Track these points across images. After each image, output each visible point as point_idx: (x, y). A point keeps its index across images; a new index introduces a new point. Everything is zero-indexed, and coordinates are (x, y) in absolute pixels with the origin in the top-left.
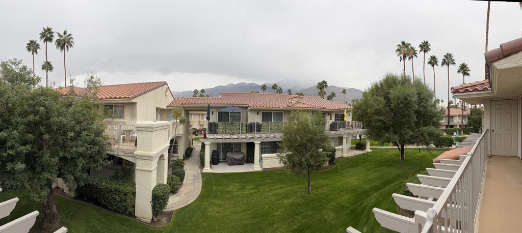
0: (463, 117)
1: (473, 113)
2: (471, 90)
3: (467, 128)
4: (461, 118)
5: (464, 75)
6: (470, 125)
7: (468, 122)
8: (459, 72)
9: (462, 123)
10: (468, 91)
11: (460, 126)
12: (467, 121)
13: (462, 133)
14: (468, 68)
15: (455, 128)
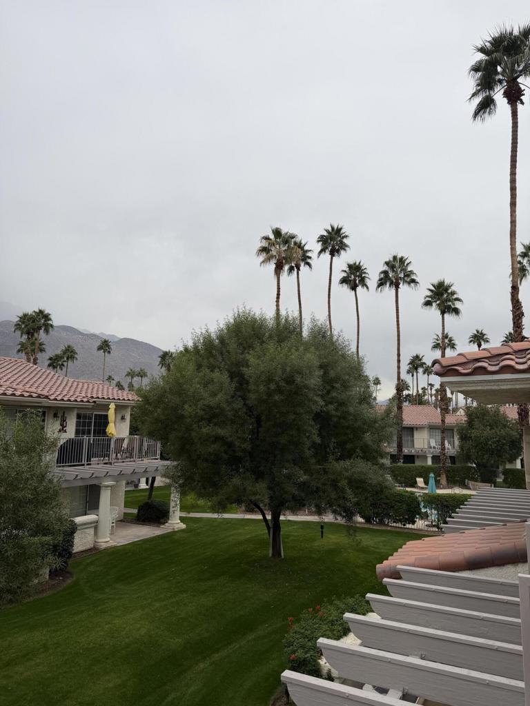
0: (444, 431)
1: (476, 423)
2: (491, 368)
3: (458, 465)
4: (438, 435)
5: (443, 313)
6: (468, 458)
7: (461, 447)
8: (428, 304)
9: (443, 448)
10: (483, 371)
11: (435, 458)
12: (457, 443)
13: (444, 481)
14: (453, 293)
15: (418, 463)
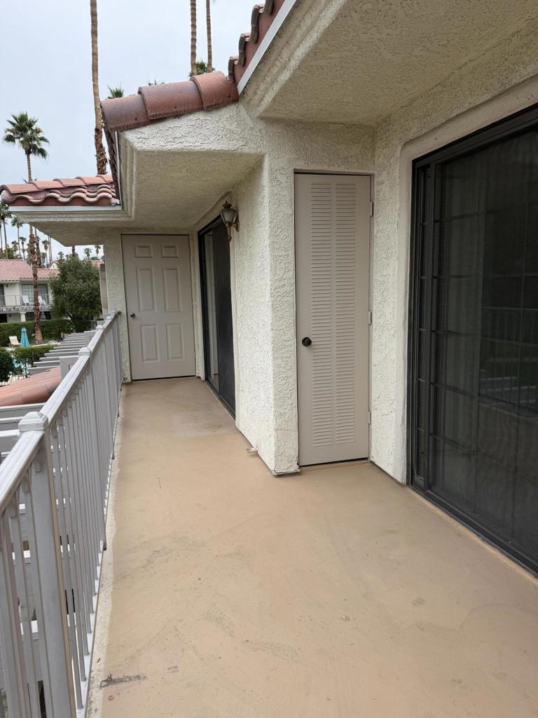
0: (37, 286)
1: (70, 277)
3: (54, 319)
4: (31, 290)
5: (28, 153)
6: (62, 311)
7: (56, 301)
8: (10, 139)
9: (37, 304)
11: (29, 315)
12: (51, 297)
13: (39, 336)
14: (38, 131)
15: (10, 321)
